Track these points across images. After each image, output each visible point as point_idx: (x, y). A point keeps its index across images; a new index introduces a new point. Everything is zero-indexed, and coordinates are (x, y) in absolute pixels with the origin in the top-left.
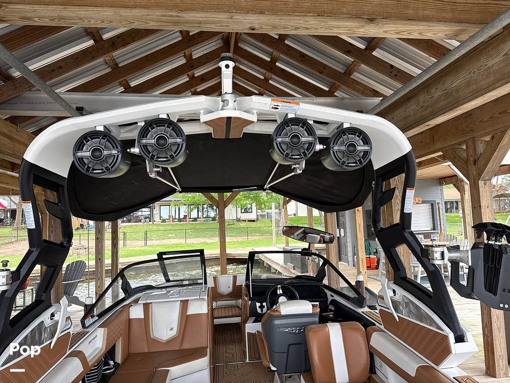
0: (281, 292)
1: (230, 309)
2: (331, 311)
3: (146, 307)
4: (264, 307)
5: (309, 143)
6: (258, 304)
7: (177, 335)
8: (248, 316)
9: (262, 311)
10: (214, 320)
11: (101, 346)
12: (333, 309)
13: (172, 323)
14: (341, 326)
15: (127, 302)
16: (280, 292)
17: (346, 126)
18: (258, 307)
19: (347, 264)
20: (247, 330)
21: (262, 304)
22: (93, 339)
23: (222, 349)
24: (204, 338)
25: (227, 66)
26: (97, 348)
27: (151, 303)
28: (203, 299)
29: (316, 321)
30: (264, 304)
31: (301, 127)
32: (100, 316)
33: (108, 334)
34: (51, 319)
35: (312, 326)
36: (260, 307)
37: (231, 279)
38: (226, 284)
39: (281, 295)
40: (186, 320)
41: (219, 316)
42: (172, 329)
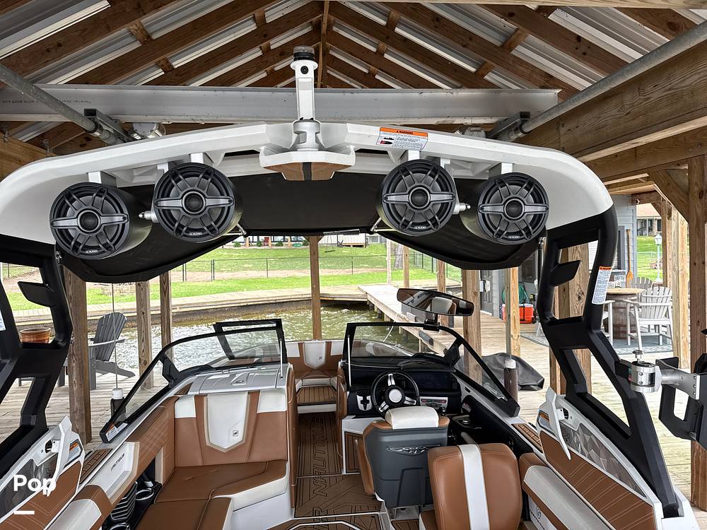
0: (393, 383)
1: (321, 390)
2: (466, 412)
3: (199, 399)
4: (368, 402)
5: (443, 204)
6: (360, 398)
7: (244, 442)
8: (346, 413)
9: (365, 408)
10: (299, 408)
11: (130, 470)
12: (469, 410)
13: (237, 424)
14: (482, 450)
15: (171, 394)
16: (391, 382)
17: (506, 169)
18: (359, 402)
19: (491, 314)
20: (344, 429)
21: (365, 398)
22: (119, 460)
23: (308, 452)
24: (281, 445)
25: (305, 70)
26: (125, 473)
27: (206, 395)
28: (280, 391)
29: (443, 439)
30: (368, 398)
31: (430, 175)
32: (130, 420)
33: (141, 450)
34: (47, 451)
35: (438, 450)
36: (362, 402)
37: (324, 345)
38: (316, 354)
39: (392, 387)
40: (256, 421)
41: (307, 401)
42: (236, 433)
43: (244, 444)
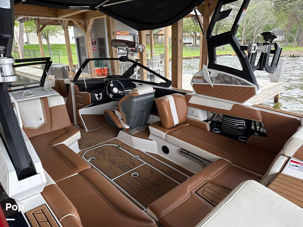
0: (113, 85)
4: (100, 96)
7: (47, 122)
9: (99, 98)
13: (40, 114)
14: (173, 96)
19: (87, 74)
20: (81, 114)
21: (99, 95)
29: (153, 97)
36: (98, 96)
40: (49, 112)
42: (41, 119)
43: (46, 124)
